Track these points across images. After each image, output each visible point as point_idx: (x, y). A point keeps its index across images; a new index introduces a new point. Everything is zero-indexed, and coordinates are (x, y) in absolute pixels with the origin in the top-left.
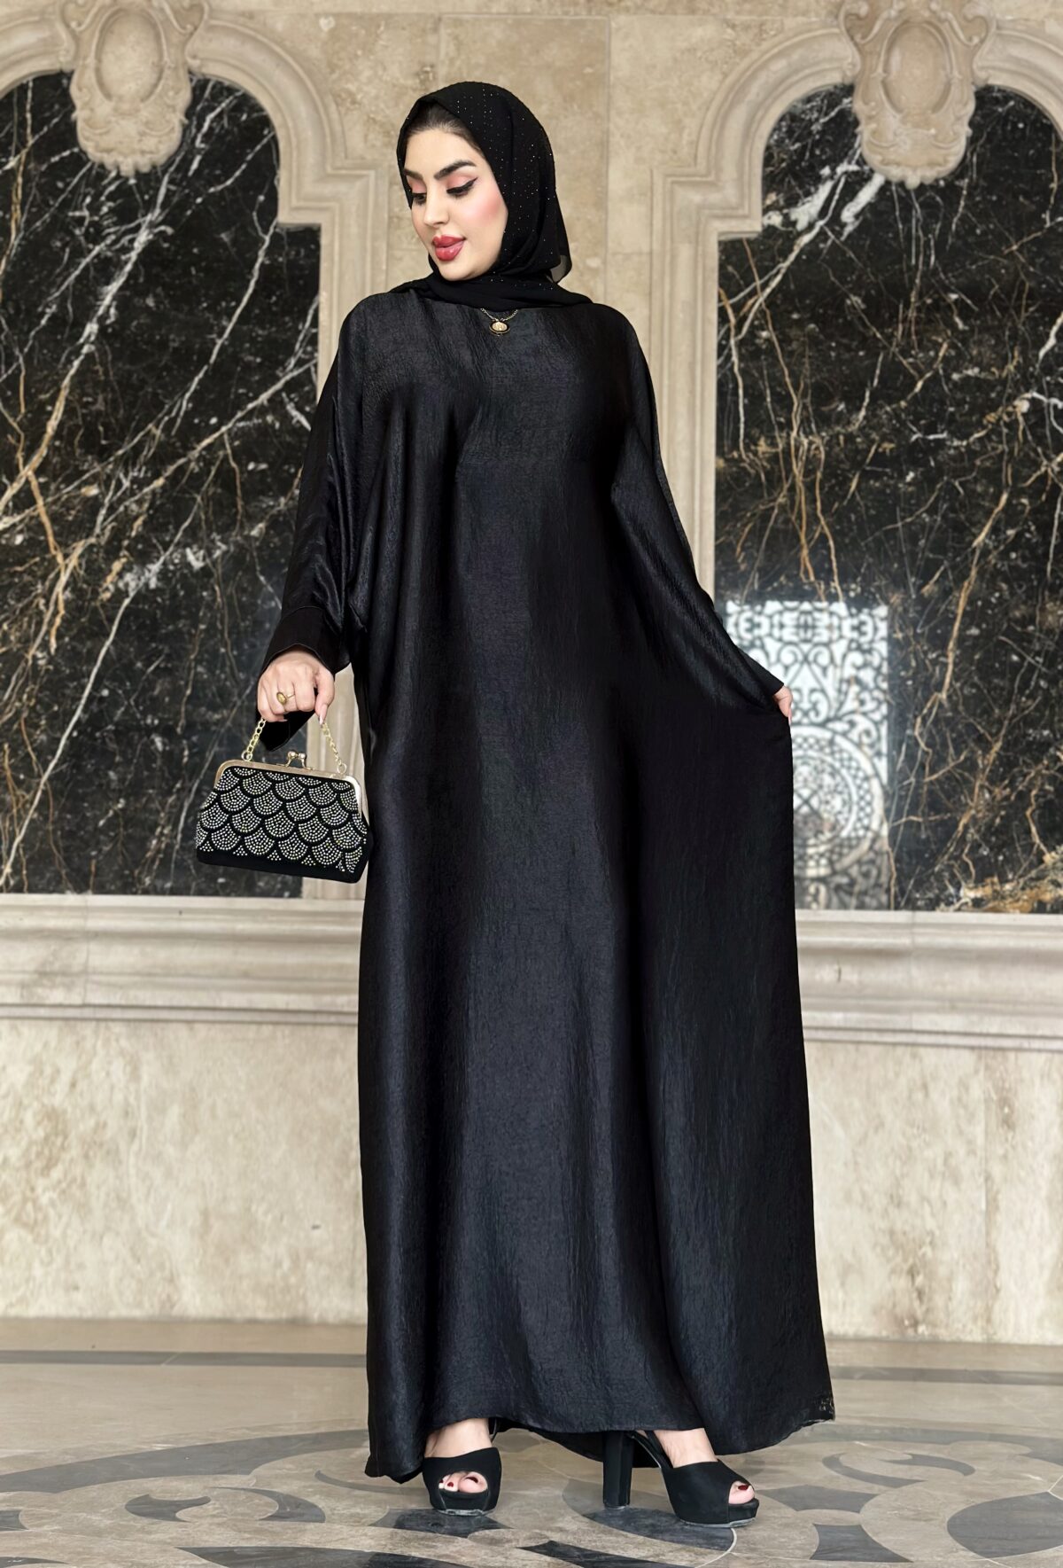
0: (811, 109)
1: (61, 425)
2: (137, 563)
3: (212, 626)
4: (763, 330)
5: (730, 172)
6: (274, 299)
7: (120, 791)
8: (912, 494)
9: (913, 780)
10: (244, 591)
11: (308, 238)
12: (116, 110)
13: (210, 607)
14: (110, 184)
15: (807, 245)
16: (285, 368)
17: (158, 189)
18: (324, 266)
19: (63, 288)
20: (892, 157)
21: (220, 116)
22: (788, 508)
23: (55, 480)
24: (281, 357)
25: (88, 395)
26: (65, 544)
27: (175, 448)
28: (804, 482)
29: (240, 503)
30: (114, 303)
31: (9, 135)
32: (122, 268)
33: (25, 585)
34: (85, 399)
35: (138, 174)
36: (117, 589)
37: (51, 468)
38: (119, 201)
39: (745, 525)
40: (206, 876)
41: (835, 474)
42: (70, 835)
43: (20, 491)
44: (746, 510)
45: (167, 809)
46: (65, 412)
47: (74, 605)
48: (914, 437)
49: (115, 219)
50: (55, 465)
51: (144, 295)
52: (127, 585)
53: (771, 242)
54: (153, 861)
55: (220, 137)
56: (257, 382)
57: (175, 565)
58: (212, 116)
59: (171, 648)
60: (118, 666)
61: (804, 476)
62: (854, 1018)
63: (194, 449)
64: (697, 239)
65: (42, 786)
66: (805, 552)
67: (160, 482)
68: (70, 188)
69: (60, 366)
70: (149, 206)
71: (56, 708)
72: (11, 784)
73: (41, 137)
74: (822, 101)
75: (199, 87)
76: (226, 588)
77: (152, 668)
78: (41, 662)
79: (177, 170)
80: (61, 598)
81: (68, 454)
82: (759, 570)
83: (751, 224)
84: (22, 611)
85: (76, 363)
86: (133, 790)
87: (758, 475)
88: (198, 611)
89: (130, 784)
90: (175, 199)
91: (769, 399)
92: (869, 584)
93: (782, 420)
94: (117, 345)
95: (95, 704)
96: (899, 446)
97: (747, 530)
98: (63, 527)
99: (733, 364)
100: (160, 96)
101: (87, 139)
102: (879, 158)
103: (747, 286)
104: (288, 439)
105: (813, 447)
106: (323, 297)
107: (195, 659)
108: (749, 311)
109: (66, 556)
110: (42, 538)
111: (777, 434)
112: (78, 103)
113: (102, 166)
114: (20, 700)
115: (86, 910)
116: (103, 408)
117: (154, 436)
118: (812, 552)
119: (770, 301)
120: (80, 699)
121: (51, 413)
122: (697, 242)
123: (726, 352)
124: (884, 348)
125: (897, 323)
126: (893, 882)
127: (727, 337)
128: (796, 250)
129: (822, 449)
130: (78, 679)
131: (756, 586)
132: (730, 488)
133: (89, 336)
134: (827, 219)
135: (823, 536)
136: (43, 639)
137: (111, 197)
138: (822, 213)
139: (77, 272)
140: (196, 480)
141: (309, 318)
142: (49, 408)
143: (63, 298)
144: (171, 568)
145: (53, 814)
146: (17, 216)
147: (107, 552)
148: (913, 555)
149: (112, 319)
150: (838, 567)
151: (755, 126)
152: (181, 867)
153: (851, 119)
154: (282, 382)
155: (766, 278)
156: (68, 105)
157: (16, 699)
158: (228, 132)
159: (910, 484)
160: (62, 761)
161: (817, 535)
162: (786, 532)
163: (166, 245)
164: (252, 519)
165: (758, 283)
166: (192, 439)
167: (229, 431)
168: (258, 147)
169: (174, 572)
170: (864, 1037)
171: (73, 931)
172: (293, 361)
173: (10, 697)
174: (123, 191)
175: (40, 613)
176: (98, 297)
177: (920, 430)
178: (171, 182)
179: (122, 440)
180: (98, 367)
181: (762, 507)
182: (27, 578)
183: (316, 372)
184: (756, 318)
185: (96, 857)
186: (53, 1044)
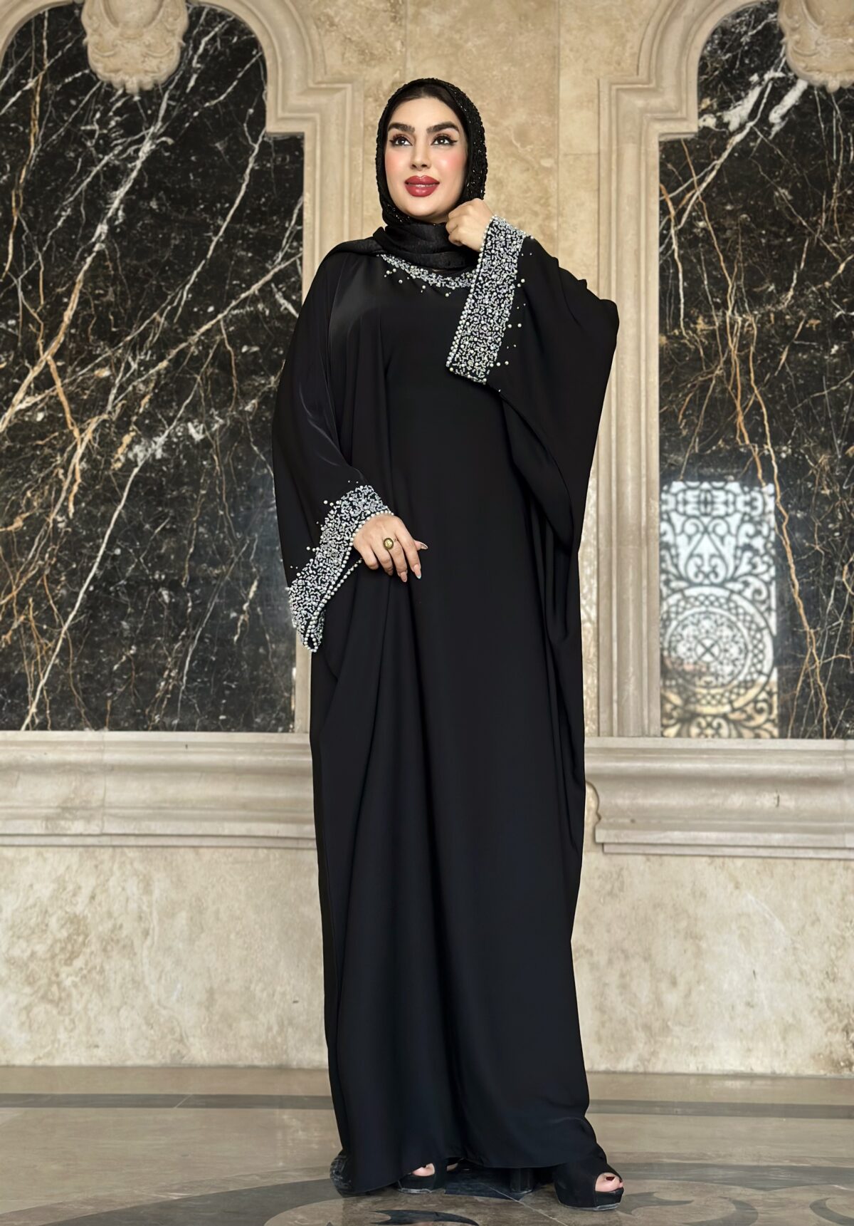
0: (740, 24)
1: (76, 314)
2: (145, 436)
3: (211, 491)
4: (700, 220)
5: (669, 80)
6: (263, 200)
7: (132, 639)
8: (836, 364)
9: (841, 621)
10: (238, 459)
11: (293, 145)
12: (121, 35)
13: (210, 474)
14: (117, 101)
15: (738, 144)
16: (274, 262)
17: (160, 105)
18: (307, 170)
19: (77, 193)
20: (814, 63)
21: (214, 39)
22: (724, 380)
23: (71, 364)
24: (269, 252)
25: (101, 288)
26: (80, 420)
27: (178, 334)
28: (738, 356)
29: (235, 381)
30: (122, 206)
31: (28, 59)
32: (128, 175)
33: (46, 457)
34: (97, 292)
35: (142, 92)
36: (127, 460)
37: (67, 353)
38: (125, 116)
39: (686, 395)
40: (209, 713)
41: (768, 349)
42: (89, 677)
43: (41, 373)
44: (687, 381)
45: (174, 655)
46: (79, 304)
47: (89, 474)
48: (838, 314)
49: (122, 132)
50: (71, 351)
51: (149, 199)
52: (136, 456)
53: (706, 142)
54: (162, 701)
55: (214, 58)
56: (249, 274)
57: (178, 437)
58: (206, 39)
59: (175, 511)
60: (129, 527)
61: (739, 351)
62: (791, 838)
63: (194, 334)
64: (640, 140)
65: (62, 635)
66: (740, 419)
67: (164, 364)
68: (81, 105)
69: (75, 263)
70: (152, 120)
71: (74, 566)
72: (35, 633)
73: (56, 60)
74: (750, 16)
75: (195, 16)
76: (223, 458)
77: (159, 529)
78: (61, 525)
79: (176, 87)
80: (78, 468)
81: (82, 340)
82: (699, 435)
83: (689, 125)
84: (43, 481)
85: (89, 260)
86: (143, 638)
87: (697, 350)
88: (200, 479)
89: (141, 633)
90: (175, 113)
91: (706, 282)
92: (799, 446)
93: (718, 300)
94: (125, 244)
95: (109, 562)
96: (824, 322)
97: (688, 399)
98: (78, 404)
99: (673, 251)
100: (161, 21)
101: (97, 61)
102: (803, 65)
103: (685, 181)
104: (277, 324)
105: (747, 324)
106: (307, 198)
107: (197, 521)
108: (687, 204)
109: (82, 431)
110: (61, 415)
111: (713, 313)
112: (89, 30)
113: (110, 85)
114: (43, 559)
115: (103, 743)
116: (113, 300)
117: (159, 323)
118: (748, 418)
119: (706, 195)
120: (96, 557)
121: (67, 305)
122: (640, 144)
123: (667, 240)
124: (810, 234)
125: (821, 212)
126: (825, 713)
127: (667, 227)
128: (729, 149)
129: (754, 325)
130: (93, 540)
131: (697, 451)
132: (672, 362)
133: (100, 236)
134: (756, 120)
135: (756, 404)
136: (62, 505)
137: (116, 114)
138: (752, 115)
139: (89, 179)
140: (197, 362)
141: (295, 216)
142: (66, 300)
143: (76, 203)
144: (175, 440)
145: (73, 659)
146: (35, 130)
147: (116, 427)
148: (838, 419)
149: (121, 220)
150: (770, 431)
151: (690, 39)
152: (187, 706)
153: (776, 32)
154: (272, 273)
155: (702, 174)
156: (79, 31)
157: (37, 559)
158: (221, 53)
159: (834, 356)
160: (80, 612)
161: (751, 402)
162: (722, 401)
163: (167, 154)
164: (246, 396)
165: (695, 178)
166: (193, 325)
167: (225, 317)
168: (248, 66)
169: (177, 444)
170: (801, 853)
171: (92, 764)
172: (281, 255)
173: (34, 557)
174: (129, 107)
175: (60, 482)
176: (108, 201)
177: (843, 308)
178: (170, 99)
179: (131, 328)
180: (108, 263)
181: (700, 379)
182: (47, 451)
183: (301, 265)
184: (693, 210)
185: (110, 697)
186: (75, 867)
